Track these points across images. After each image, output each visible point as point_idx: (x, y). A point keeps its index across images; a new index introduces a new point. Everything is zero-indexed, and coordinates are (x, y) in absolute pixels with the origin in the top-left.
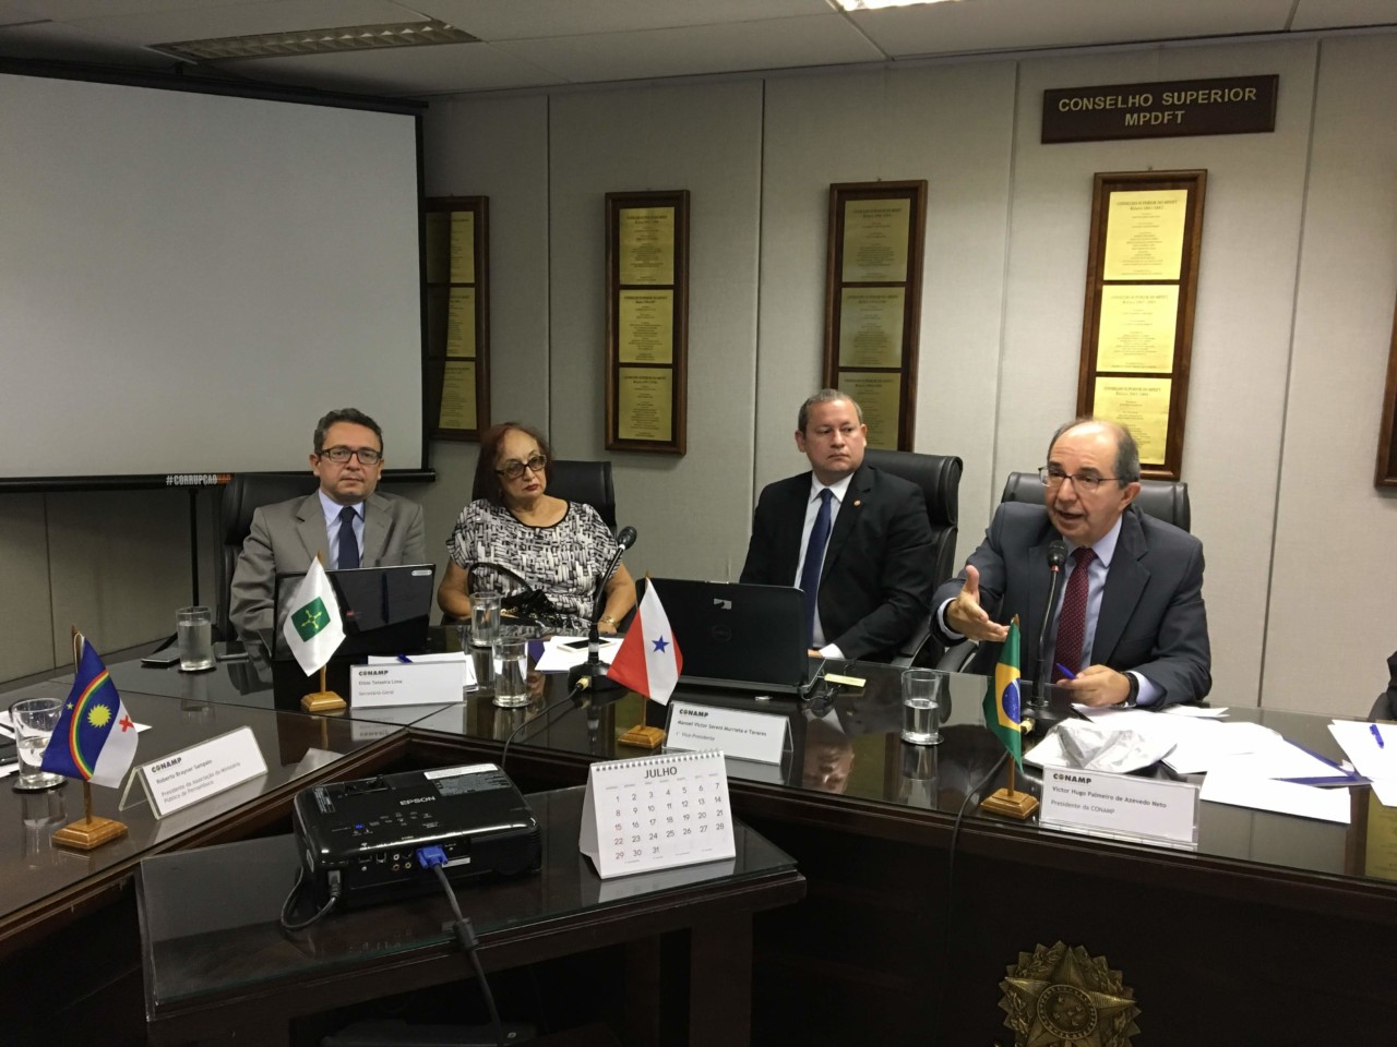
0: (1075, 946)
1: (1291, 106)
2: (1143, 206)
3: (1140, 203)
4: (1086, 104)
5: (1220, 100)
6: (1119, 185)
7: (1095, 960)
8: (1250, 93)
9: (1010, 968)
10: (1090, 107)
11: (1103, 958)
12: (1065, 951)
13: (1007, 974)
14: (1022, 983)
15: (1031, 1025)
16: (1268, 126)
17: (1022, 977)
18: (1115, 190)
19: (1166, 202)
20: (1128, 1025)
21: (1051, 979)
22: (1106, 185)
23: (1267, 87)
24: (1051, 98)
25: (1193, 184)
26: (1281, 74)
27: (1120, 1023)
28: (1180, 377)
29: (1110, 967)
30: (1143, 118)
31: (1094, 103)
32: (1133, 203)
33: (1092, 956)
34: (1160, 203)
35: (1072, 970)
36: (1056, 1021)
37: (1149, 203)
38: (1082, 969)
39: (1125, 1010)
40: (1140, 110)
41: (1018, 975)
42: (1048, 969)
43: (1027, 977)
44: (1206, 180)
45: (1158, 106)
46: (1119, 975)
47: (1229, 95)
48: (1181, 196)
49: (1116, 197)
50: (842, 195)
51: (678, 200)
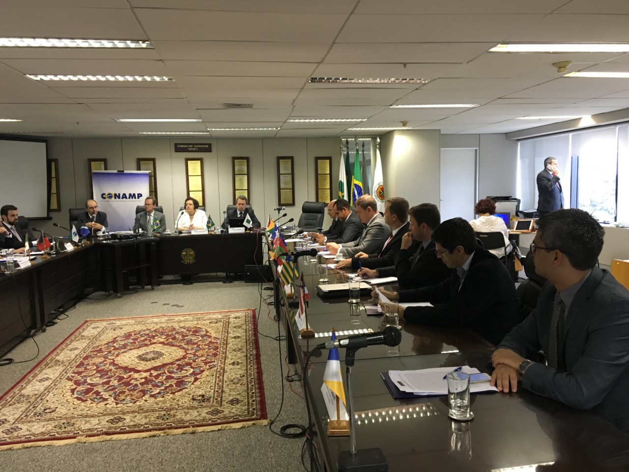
1: (214, 148)
3: (193, 163)
4: (182, 146)
6: (189, 160)
8: (207, 146)
12: (187, 248)
15: (184, 257)
16: (210, 151)
20: (194, 255)
22: (187, 160)
23: (210, 145)
24: (176, 145)
25: (201, 160)
26: (212, 143)
28: (203, 191)
30: (191, 149)
34: (196, 163)
36: (187, 256)
38: (190, 251)
40: (190, 148)
42: (186, 251)
43: (184, 252)
44: (203, 159)
45: (193, 147)
46: (193, 250)
47: (204, 146)
48: (199, 162)
49: (189, 162)
50: (139, 161)
51: (105, 161)
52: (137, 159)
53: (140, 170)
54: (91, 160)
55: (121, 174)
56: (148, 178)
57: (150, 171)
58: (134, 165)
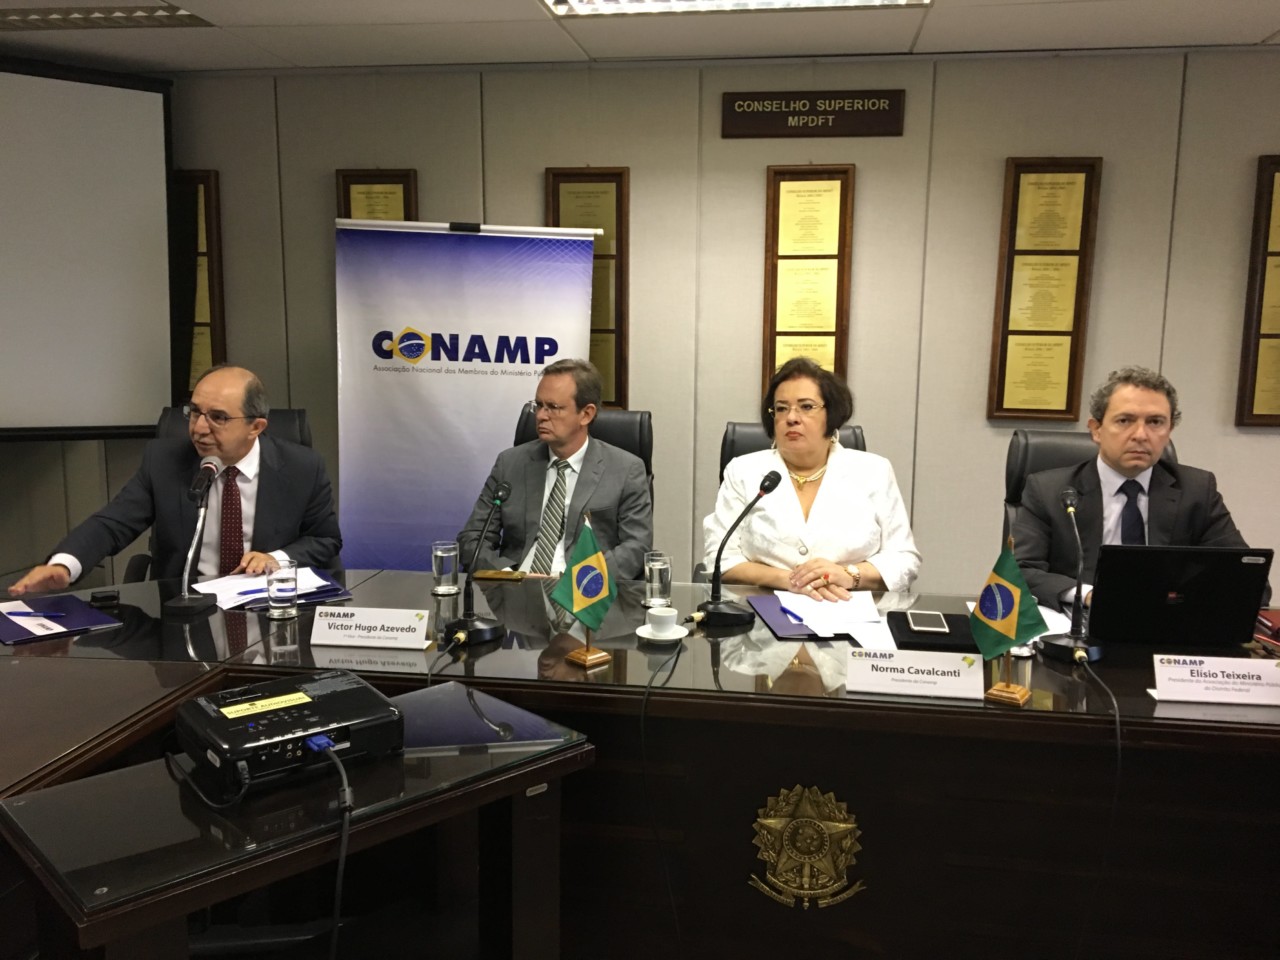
0: (810, 787)
1: (915, 115)
2: (807, 194)
3: (804, 191)
4: (756, 106)
5: (861, 108)
6: (787, 177)
7: (826, 796)
8: (884, 104)
9: (760, 811)
10: (761, 109)
11: (832, 794)
12: (803, 792)
13: (759, 817)
14: (771, 822)
15: (779, 854)
16: (896, 130)
17: (770, 817)
18: (784, 180)
19: (825, 191)
20: (852, 844)
21: (792, 816)
22: (778, 175)
23: (897, 97)
24: (729, 99)
25: (844, 175)
26: (907, 89)
27: (847, 843)
28: (842, 334)
29: (837, 800)
30: (802, 120)
31: (764, 106)
32: (800, 191)
33: (823, 794)
34: (820, 191)
35: (809, 807)
36: (798, 849)
37: (811, 191)
38: (817, 804)
39: (850, 833)
40: (799, 113)
41: (767, 816)
42: (790, 809)
43: (775, 816)
44: (854, 173)
45: (813, 111)
46: (844, 805)
47: (868, 104)
48: (835, 186)
49: (785, 186)
50: (556, 178)
51: (406, 178)
52: (547, 170)
53: (557, 224)
54: (349, 178)
55: (465, 238)
56: (589, 267)
57: (600, 231)
58: (532, 197)
